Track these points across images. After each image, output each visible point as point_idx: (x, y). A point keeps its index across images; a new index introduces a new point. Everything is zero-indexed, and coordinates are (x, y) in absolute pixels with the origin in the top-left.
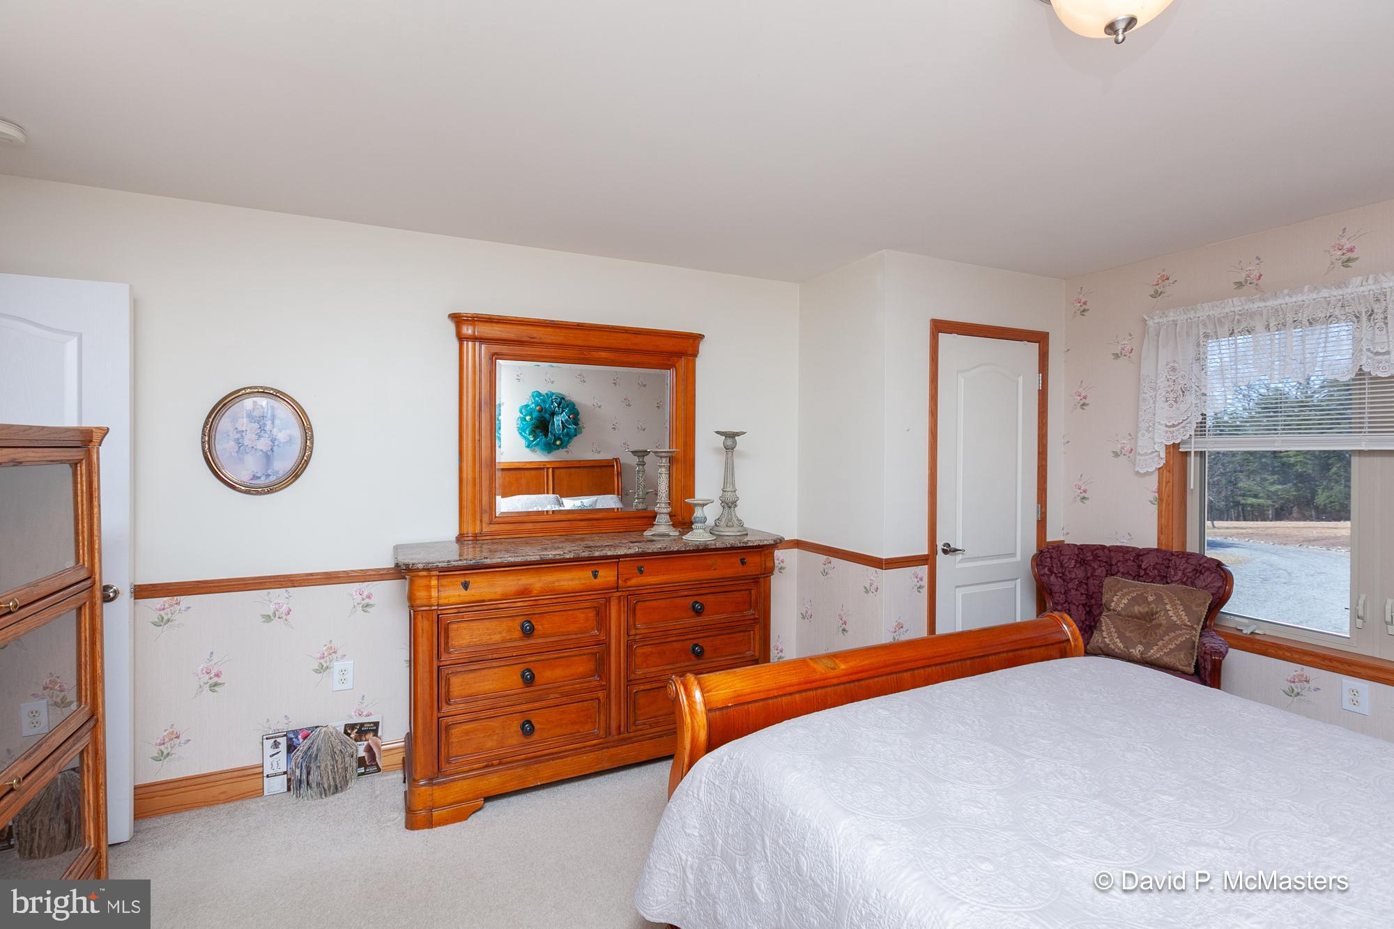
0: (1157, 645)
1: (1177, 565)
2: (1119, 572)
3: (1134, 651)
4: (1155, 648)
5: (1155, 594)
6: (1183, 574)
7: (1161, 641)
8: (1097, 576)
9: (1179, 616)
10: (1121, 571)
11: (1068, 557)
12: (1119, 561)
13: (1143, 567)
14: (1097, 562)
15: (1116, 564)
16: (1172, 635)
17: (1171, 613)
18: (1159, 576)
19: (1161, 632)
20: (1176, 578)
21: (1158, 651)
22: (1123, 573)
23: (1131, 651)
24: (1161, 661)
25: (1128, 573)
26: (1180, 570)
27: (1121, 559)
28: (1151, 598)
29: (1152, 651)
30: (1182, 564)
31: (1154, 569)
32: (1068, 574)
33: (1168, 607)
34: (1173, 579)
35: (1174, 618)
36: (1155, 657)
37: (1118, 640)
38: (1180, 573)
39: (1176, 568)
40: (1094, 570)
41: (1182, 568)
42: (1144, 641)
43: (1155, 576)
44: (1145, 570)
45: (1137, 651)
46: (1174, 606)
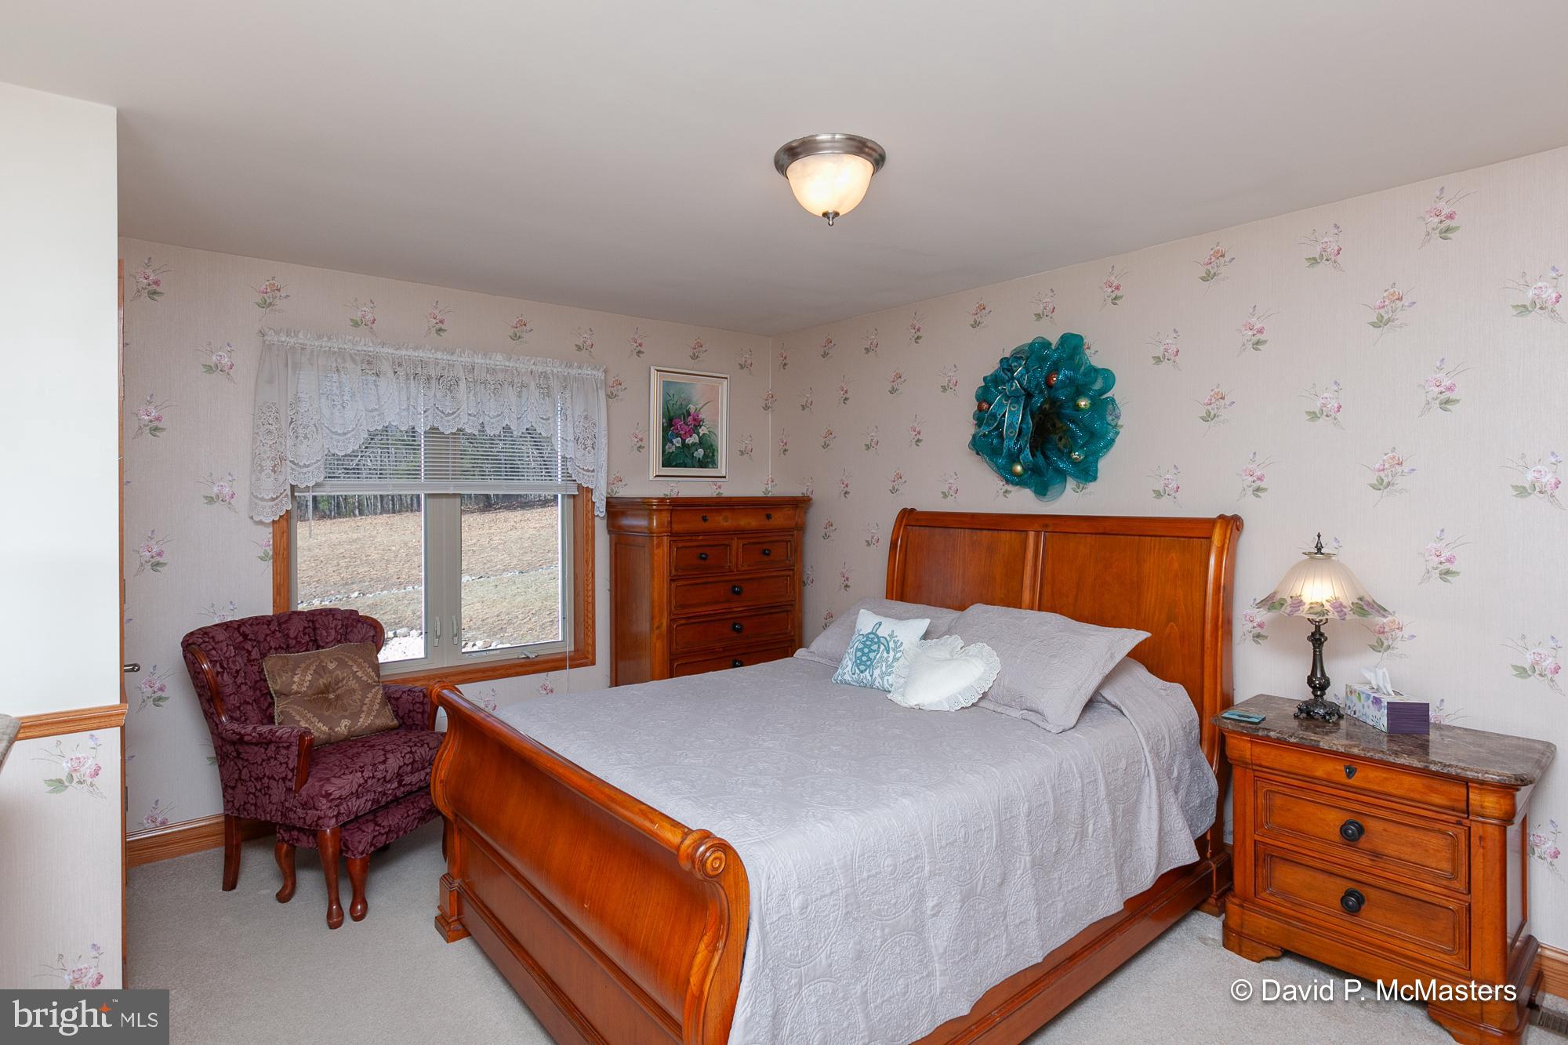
0: (363, 712)
1: (327, 624)
2: (271, 648)
3: (339, 729)
4: (363, 715)
5: (335, 659)
6: (336, 632)
7: (364, 706)
8: (254, 660)
9: (367, 674)
10: (273, 647)
11: (225, 643)
12: (267, 635)
13: (292, 635)
14: (249, 642)
15: (265, 639)
16: (370, 695)
17: (359, 674)
18: (311, 640)
19: (360, 697)
20: (330, 639)
21: (367, 717)
22: (276, 649)
23: (336, 730)
24: (374, 726)
25: (280, 647)
26: (331, 629)
27: (268, 632)
28: (331, 665)
29: (361, 720)
30: (331, 622)
31: (304, 634)
32: (233, 667)
33: (355, 669)
34: (327, 641)
35: (365, 678)
36: (367, 724)
37: (320, 725)
38: (333, 632)
39: (327, 629)
40: (249, 653)
41: (333, 626)
42: (347, 714)
43: (308, 642)
44: (296, 638)
45: (343, 728)
46: (359, 666)
